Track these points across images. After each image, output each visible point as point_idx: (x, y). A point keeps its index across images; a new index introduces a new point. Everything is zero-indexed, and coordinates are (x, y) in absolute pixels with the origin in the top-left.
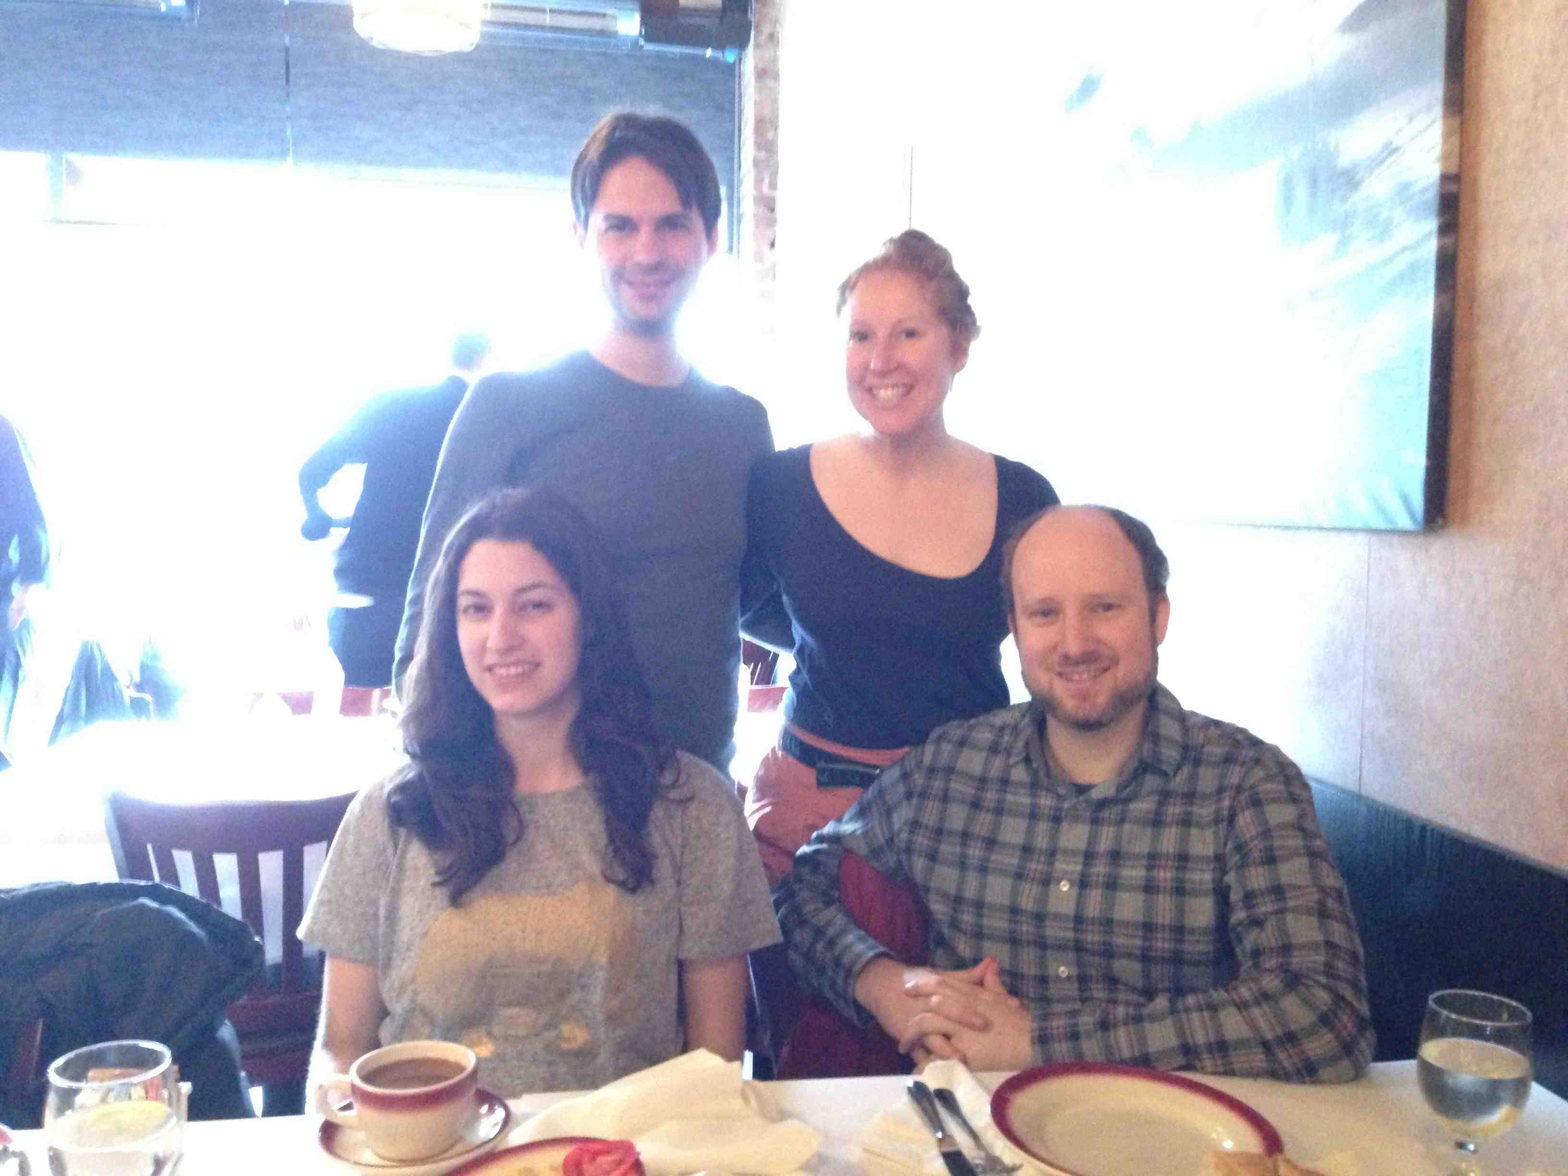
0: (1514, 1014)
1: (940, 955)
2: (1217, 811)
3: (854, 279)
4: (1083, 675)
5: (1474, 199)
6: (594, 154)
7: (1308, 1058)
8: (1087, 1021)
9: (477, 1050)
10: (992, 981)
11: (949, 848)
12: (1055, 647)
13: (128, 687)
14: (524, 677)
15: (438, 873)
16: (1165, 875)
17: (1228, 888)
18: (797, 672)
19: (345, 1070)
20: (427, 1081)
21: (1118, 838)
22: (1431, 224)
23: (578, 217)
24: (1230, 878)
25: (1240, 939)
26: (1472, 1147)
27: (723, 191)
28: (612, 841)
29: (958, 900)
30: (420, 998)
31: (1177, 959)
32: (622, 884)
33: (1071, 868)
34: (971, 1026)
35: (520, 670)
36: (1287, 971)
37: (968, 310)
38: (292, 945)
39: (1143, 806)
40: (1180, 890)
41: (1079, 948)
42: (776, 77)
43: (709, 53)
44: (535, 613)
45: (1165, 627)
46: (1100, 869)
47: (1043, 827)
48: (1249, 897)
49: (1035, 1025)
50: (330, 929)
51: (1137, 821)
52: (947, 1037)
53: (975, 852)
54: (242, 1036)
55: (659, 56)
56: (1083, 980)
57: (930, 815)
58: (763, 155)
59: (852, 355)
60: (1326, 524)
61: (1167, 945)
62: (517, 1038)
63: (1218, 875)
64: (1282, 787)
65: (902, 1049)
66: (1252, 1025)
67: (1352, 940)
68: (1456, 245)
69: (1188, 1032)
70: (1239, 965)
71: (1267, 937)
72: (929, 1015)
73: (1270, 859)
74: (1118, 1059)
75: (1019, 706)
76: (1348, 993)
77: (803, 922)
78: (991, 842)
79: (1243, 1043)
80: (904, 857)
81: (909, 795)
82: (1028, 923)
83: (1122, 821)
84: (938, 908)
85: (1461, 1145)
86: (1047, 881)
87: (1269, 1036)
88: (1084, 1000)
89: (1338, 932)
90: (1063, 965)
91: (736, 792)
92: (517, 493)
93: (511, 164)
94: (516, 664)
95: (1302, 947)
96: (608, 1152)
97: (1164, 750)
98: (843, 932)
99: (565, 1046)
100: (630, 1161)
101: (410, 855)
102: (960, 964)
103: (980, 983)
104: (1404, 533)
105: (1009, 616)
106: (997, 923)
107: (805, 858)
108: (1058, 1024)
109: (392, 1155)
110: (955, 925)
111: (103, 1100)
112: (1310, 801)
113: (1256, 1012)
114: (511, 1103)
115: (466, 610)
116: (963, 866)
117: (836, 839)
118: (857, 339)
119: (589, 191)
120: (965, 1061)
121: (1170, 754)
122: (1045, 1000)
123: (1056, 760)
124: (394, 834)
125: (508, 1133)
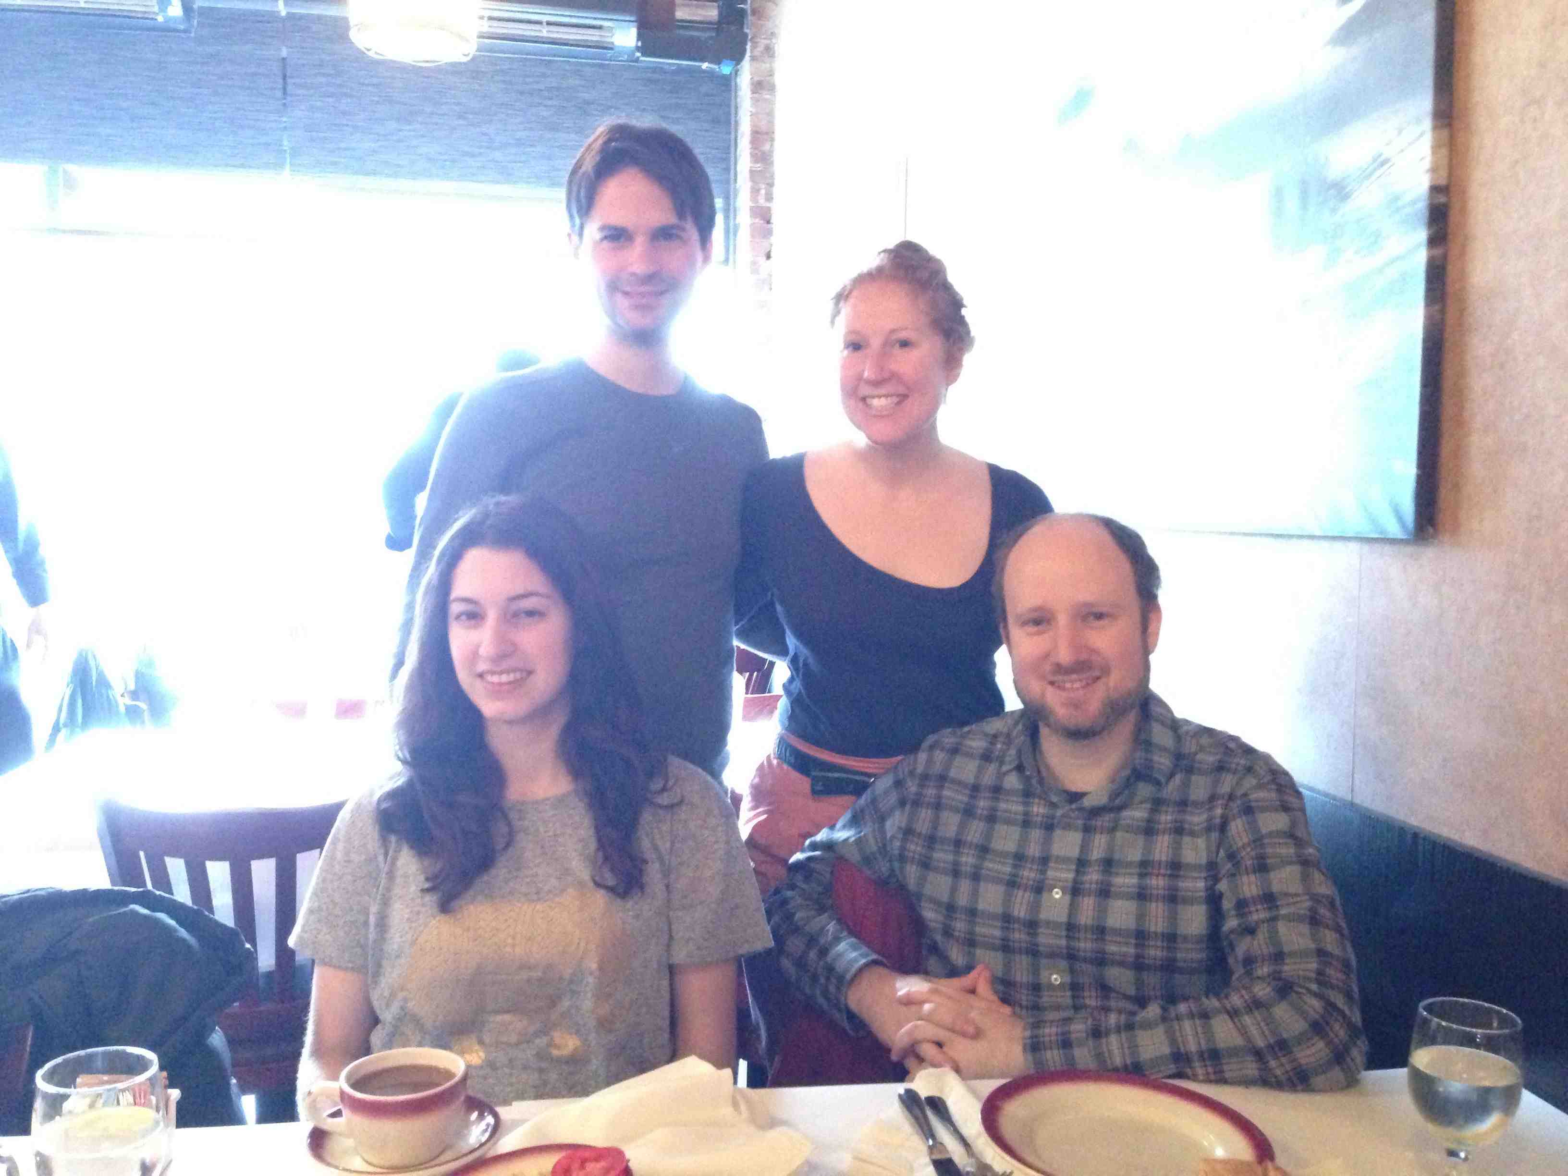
0: (1504, 1021)
1: (932, 963)
2: (1210, 819)
3: (849, 287)
4: (1074, 684)
5: (1464, 210)
6: (588, 166)
7: (1300, 1065)
8: (1079, 1028)
9: (467, 1056)
10: (983, 988)
11: (942, 856)
12: (1047, 656)
13: (122, 696)
14: (516, 684)
15: (427, 879)
16: (1158, 883)
17: (1221, 896)
18: (791, 680)
19: (335, 1078)
20: (416, 1087)
21: (1110, 848)
22: (1422, 235)
23: (573, 226)
24: (1223, 886)
25: (1232, 946)
26: (1462, 1155)
27: (719, 203)
28: (601, 844)
29: (951, 908)
30: (410, 1005)
31: (1169, 967)
32: (611, 890)
33: (1064, 875)
34: (964, 1035)
35: (512, 677)
36: (1280, 979)
37: (962, 321)
38: (284, 954)
39: (1137, 814)
40: (1173, 898)
41: (1071, 956)
42: (772, 88)
43: (705, 66)
44: (528, 620)
45: (1157, 634)
46: (1093, 876)
47: (1036, 834)
48: (1241, 905)
49: (1028, 1033)
50: (320, 937)
51: (1129, 829)
52: (940, 1045)
53: (968, 859)
54: (232, 1042)
55: (655, 69)
56: (1075, 987)
57: (924, 820)
58: (759, 166)
59: (845, 367)
60: (1317, 533)
61: (1159, 953)
62: (509, 1044)
63: (1210, 883)
64: (1274, 795)
65: (894, 1057)
66: (1243, 1031)
67: (1344, 949)
68: (1445, 257)
69: (1180, 1039)
70: (1232, 973)
71: (1259, 944)
72: (919, 1022)
73: (1262, 867)
74: (1110, 1067)
75: (1013, 712)
76: (1340, 1001)
77: (796, 930)
78: (984, 850)
79: (1234, 1052)
80: (896, 865)
81: (902, 803)
82: (1020, 931)
83: (1113, 830)
84: (930, 914)
85: (1452, 1153)
86: (1039, 889)
87: (1260, 1043)
88: (1076, 1008)
89: (1330, 940)
90: (1057, 974)
91: (729, 801)
92: (512, 499)
93: (506, 175)
94: (507, 672)
95: (1292, 954)
96: (597, 1159)
97: (1156, 758)
98: (837, 940)
99: (555, 1052)
100: (620, 1167)
101: (400, 863)
102: (953, 972)
103: (973, 991)
104: (1393, 541)
105: (1001, 625)
106: (991, 931)
107: (799, 865)
108: (1049, 1032)
109: (382, 1163)
110: (948, 932)
111: (92, 1106)
112: (1303, 810)
113: (1247, 1020)
114: (501, 1110)
115: (458, 617)
116: (956, 872)
117: (829, 846)
118: (851, 349)
119: (583, 201)
120: (957, 1070)
121: (1163, 761)
122: (1036, 1007)
123: (1048, 767)
124: (384, 841)
125: (498, 1140)
